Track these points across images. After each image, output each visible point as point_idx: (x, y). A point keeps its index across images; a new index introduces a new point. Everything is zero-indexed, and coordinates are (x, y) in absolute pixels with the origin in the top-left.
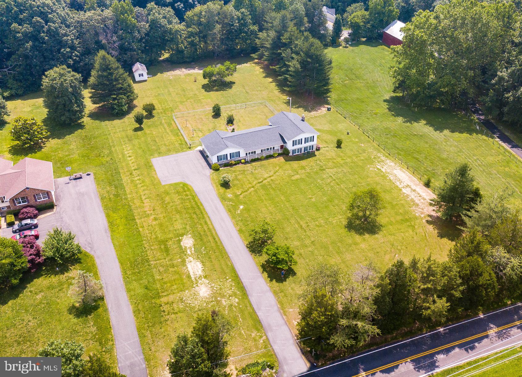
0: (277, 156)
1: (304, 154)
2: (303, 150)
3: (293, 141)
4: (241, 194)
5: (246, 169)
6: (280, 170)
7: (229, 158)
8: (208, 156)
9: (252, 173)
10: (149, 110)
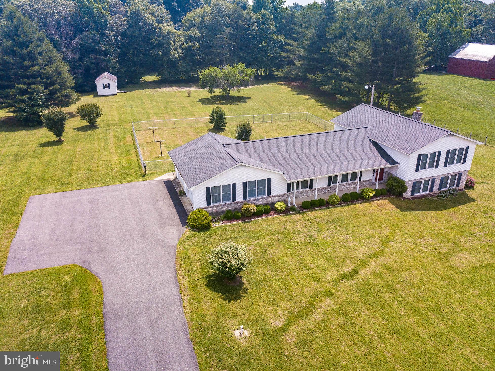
0: (375, 196)
1: (441, 194)
2: (437, 183)
3: (419, 156)
4: (285, 329)
5: (290, 227)
6: (398, 237)
7: (239, 198)
8: (183, 193)
9: (312, 242)
10: (87, 115)
